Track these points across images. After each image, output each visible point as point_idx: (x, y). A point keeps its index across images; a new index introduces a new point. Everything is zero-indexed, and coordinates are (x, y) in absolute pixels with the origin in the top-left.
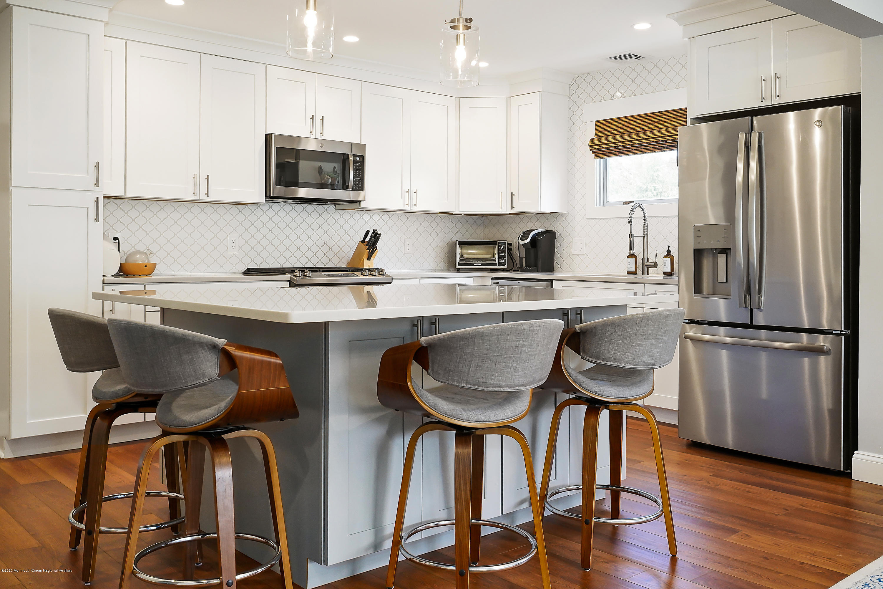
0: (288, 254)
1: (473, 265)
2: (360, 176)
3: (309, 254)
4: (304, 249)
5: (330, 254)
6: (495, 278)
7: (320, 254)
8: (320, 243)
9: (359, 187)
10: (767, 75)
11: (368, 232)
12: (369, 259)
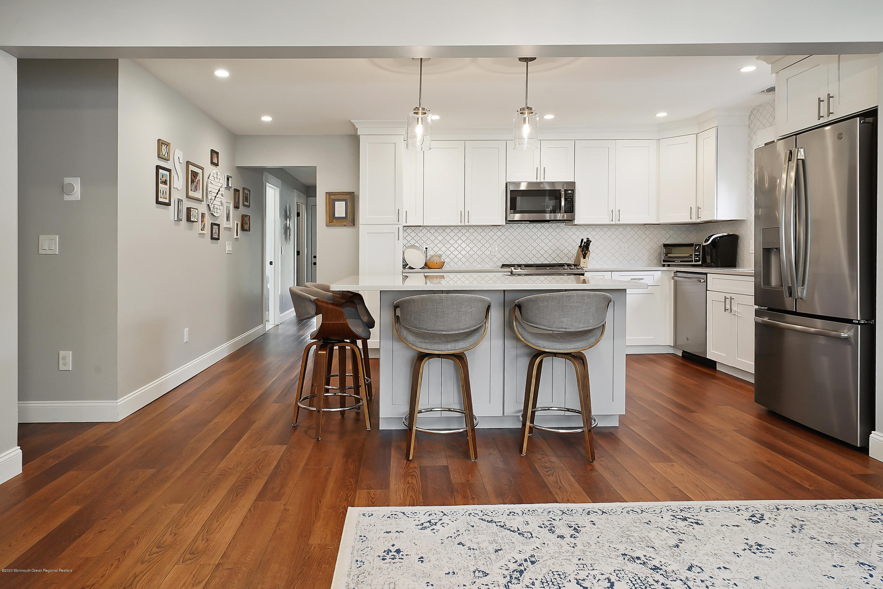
0: (531, 256)
1: (674, 261)
2: (571, 203)
3: (546, 255)
4: (542, 252)
5: (562, 255)
6: (677, 271)
7: (554, 255)
8: (554, 248)
9: (570, 210)
10: (824, 97)
11: (582, 240)
12: (584, 258)
